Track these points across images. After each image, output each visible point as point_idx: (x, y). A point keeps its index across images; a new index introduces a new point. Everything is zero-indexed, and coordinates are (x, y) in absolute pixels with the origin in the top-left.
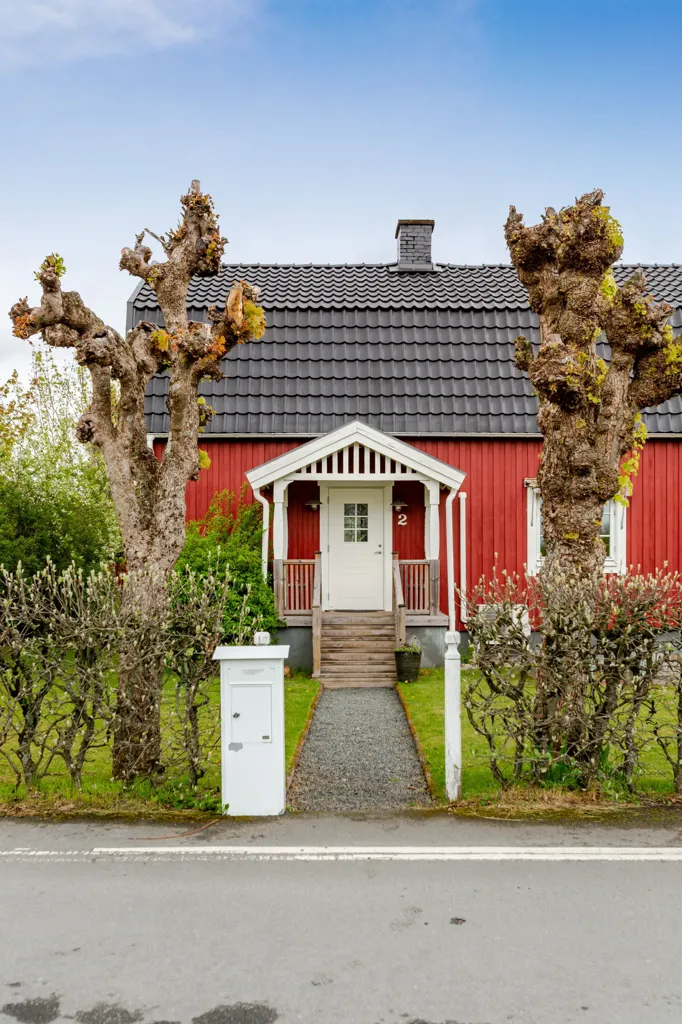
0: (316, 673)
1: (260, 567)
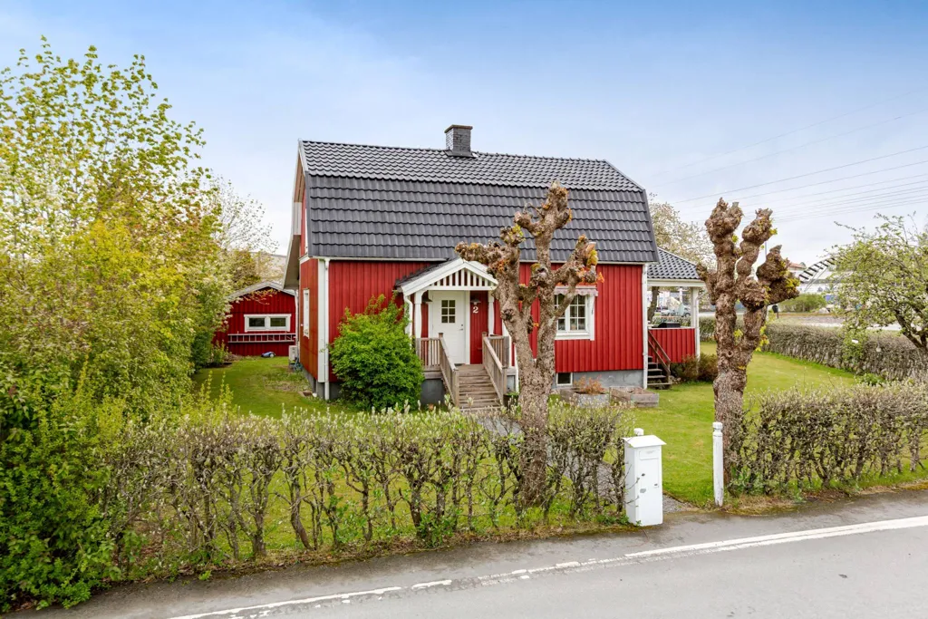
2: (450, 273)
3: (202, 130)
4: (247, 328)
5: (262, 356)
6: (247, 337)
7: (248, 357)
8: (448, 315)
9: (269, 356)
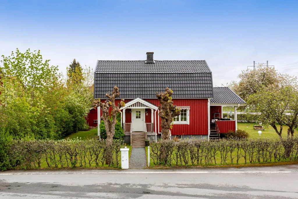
0: (131, 145)
1: (120, 124)
2: (134, 103)
3: (58, 66)
8: (138, 116)
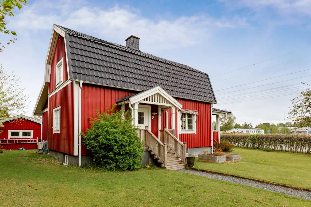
0: (166, 166)
4: (10, 136)
5: (18, 150)
6: (9, 141)
7: (11, 150)
8: (141, 120)
9: (22, 149)
